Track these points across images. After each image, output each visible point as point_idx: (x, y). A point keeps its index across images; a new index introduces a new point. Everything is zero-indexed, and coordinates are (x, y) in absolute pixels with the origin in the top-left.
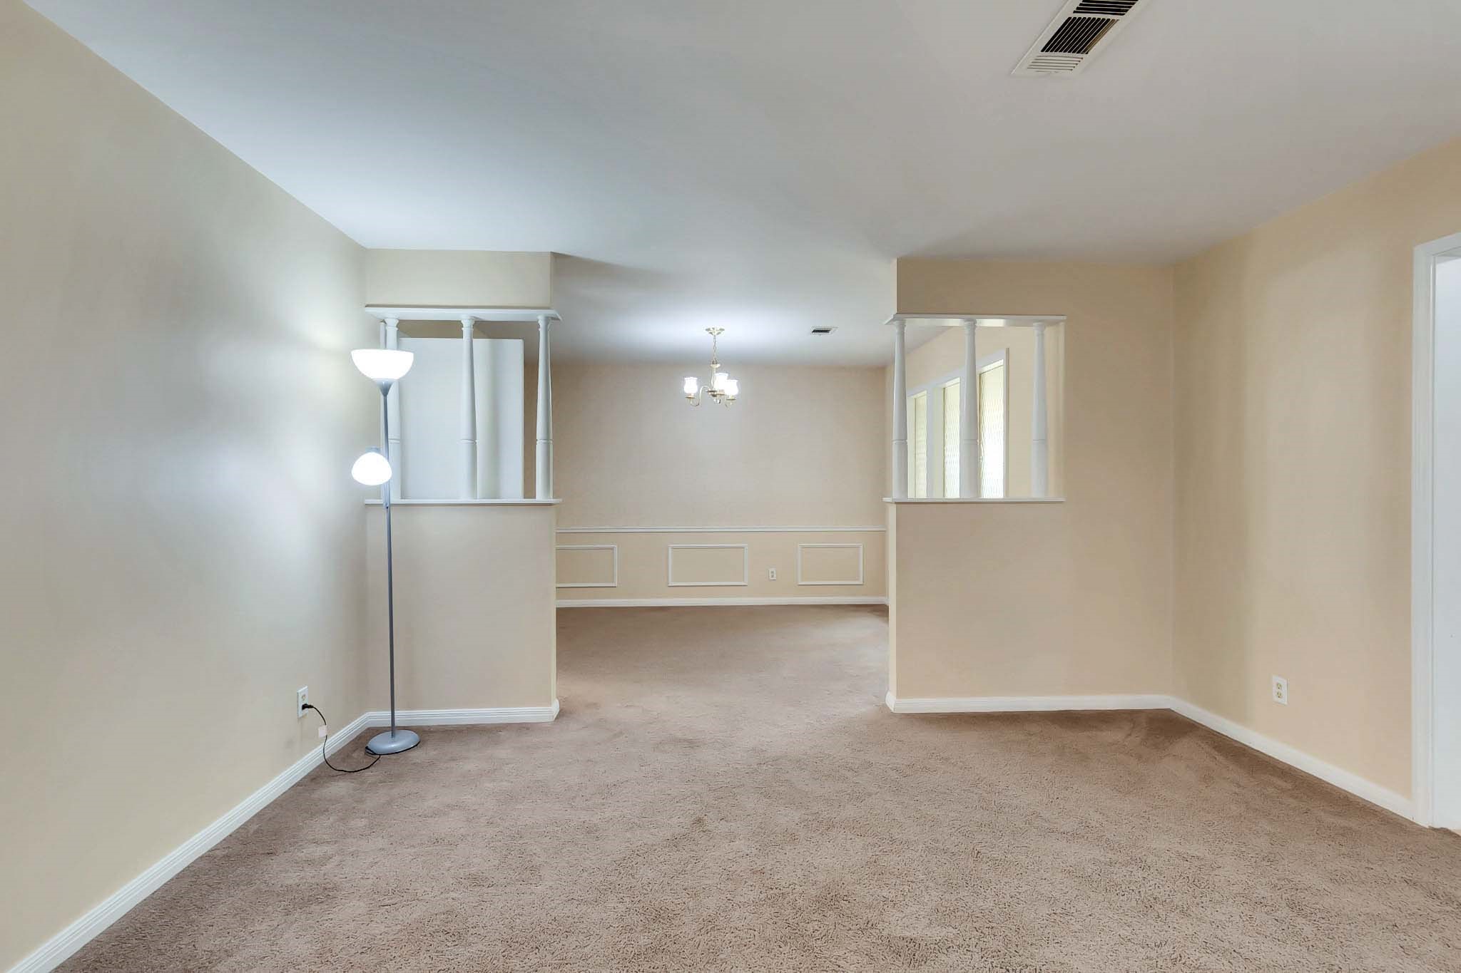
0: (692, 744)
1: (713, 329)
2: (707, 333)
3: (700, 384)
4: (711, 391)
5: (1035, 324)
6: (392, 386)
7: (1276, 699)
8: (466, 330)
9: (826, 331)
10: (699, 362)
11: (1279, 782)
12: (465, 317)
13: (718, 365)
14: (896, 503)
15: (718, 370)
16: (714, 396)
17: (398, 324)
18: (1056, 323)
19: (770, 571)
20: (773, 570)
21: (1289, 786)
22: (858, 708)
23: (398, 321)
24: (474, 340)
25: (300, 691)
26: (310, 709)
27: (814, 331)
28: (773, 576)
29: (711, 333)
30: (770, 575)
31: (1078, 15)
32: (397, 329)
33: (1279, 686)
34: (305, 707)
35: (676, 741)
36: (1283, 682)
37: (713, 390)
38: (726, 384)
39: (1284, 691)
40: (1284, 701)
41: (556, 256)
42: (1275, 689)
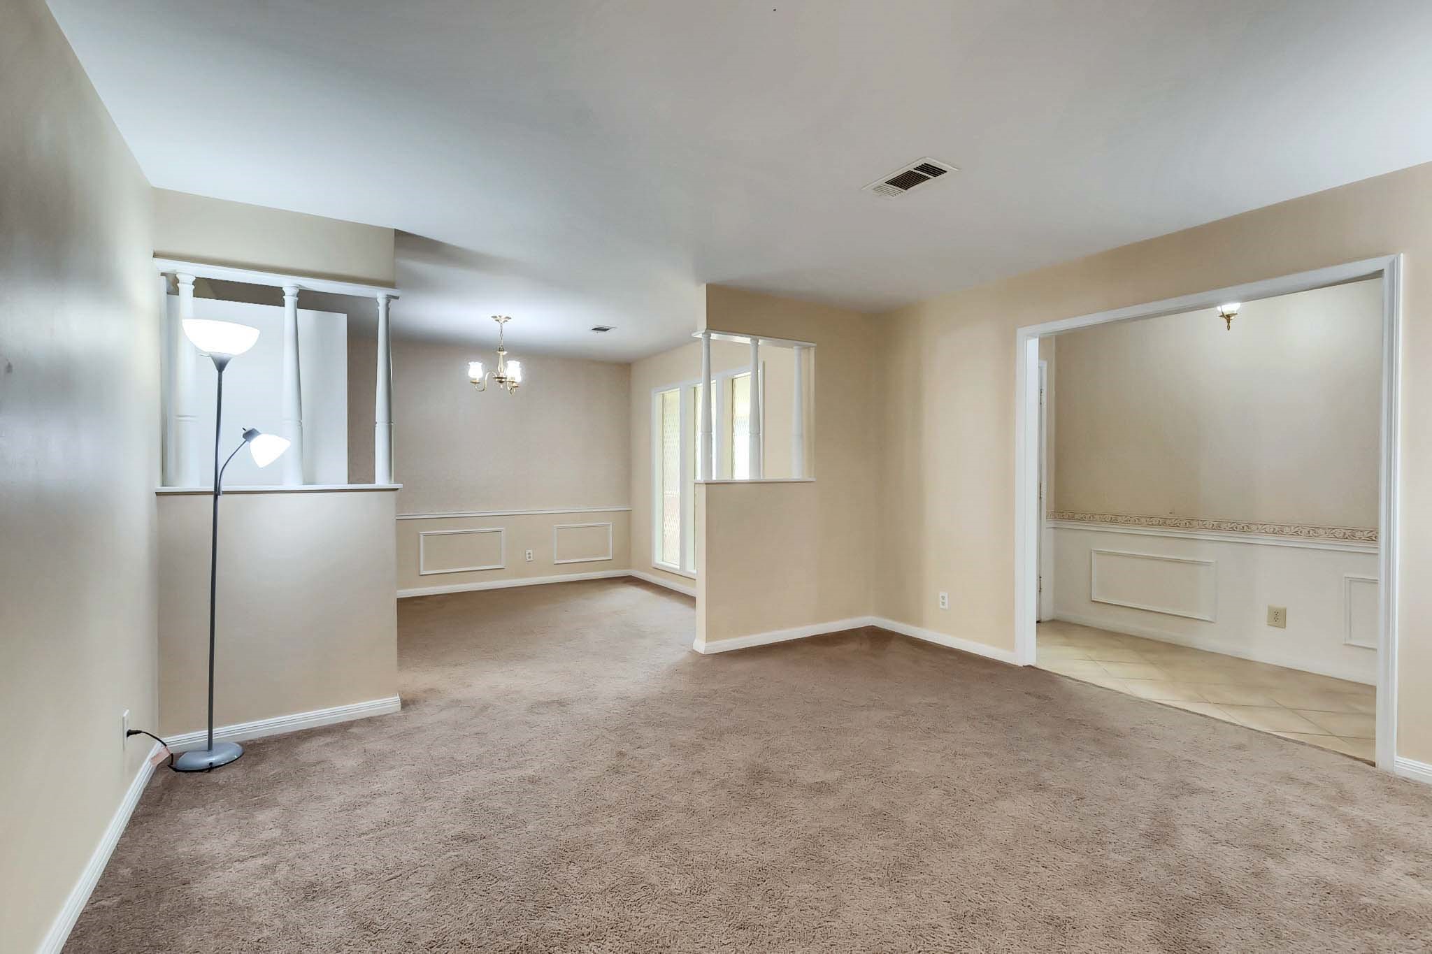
0: (561, 703)
1: (500, 316)
2: (494, 320)
3: (486, 370)
4: (498, 378)
5: (795, 347)
6: (232, 360)
7: (942, 607)
8: (290, 300)
9: (605, 330)
10: (488, 350)
11: (951, 657)
12: (289, 285)
13: (505, 353)
14: (706, 484)
15: (506, 358)
16: (501, 382)
17: (194, 282)
18: (809, 348)
19: (527, 553)
20: (529, 551)
21: (955, 658)
22: (674, 655)
23: (195, 278)
24: (298, 310)
25: (125, 715)
26: (138, 735)
27: (595, 329)
28: (530, 557)
29: (498, 321)
30: (527, 556)
31: (916, 171)
32: (193, 287)
33: (943, 598)
34: (129, 733)
35: (548, 704)
36: (946, 595)
37: (500, 376)
38: (513, 371)
39: (946, 601)
40: (946, 606)
41: (399, 234)
42: (941, 599)
